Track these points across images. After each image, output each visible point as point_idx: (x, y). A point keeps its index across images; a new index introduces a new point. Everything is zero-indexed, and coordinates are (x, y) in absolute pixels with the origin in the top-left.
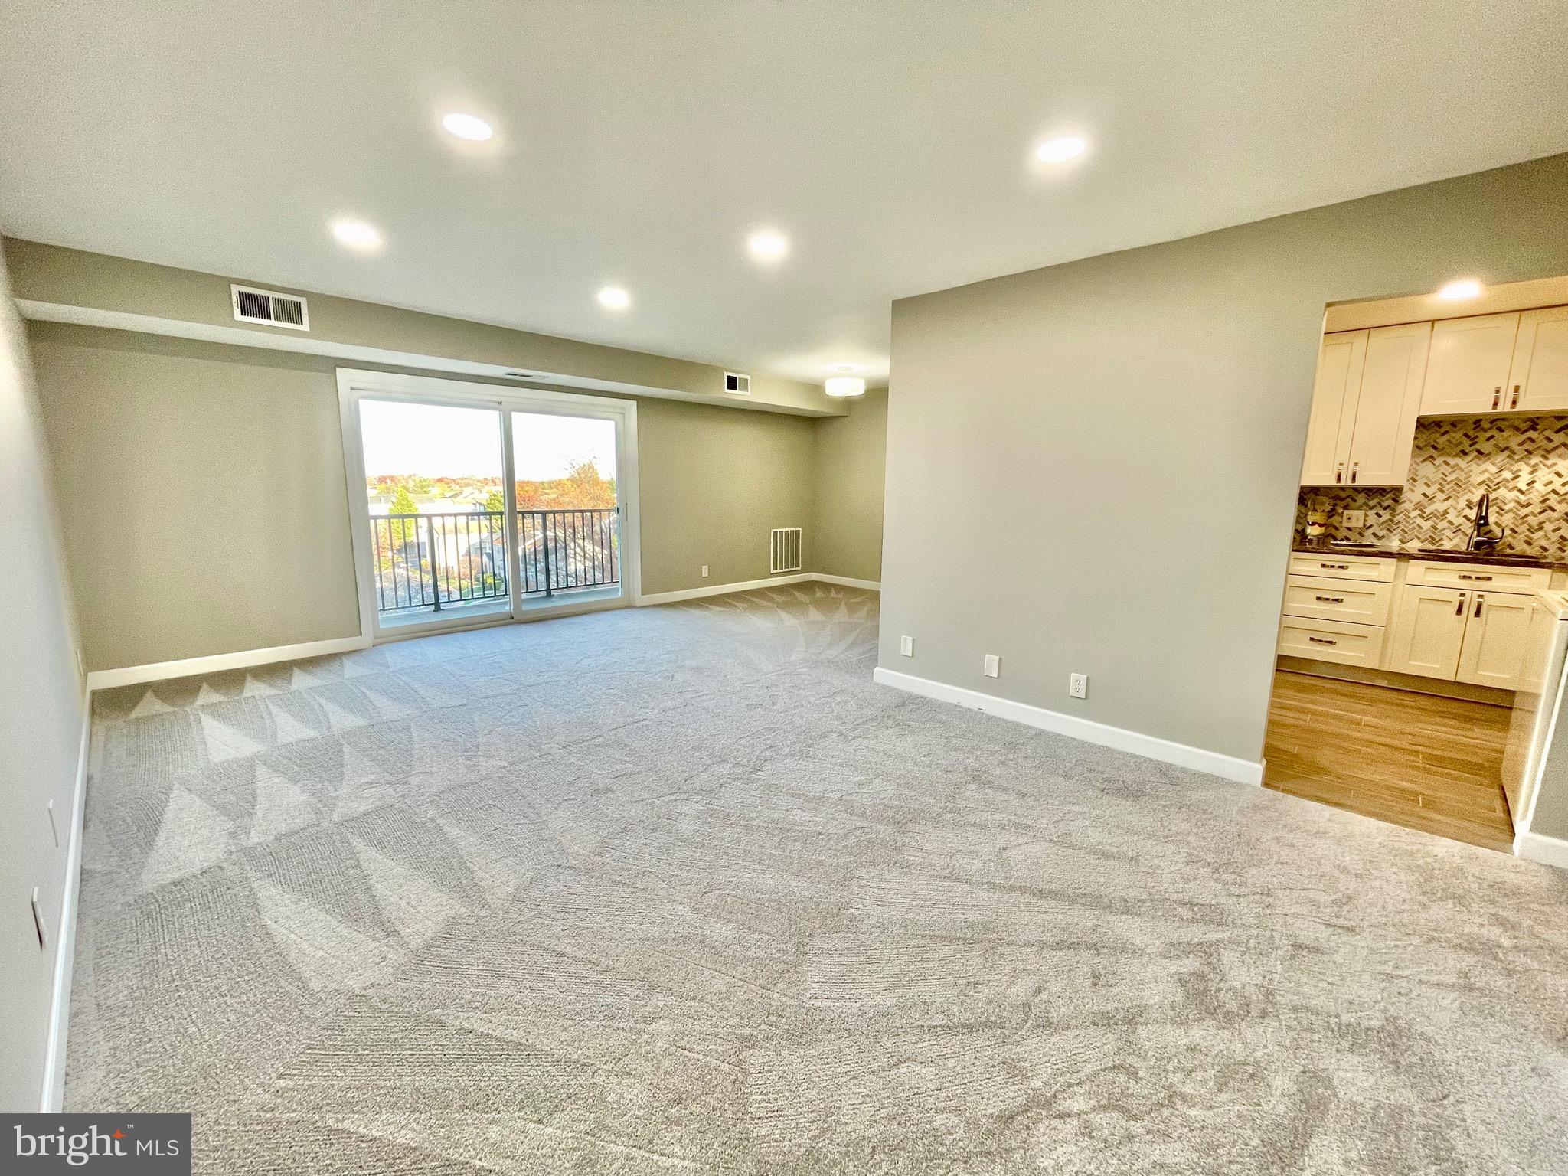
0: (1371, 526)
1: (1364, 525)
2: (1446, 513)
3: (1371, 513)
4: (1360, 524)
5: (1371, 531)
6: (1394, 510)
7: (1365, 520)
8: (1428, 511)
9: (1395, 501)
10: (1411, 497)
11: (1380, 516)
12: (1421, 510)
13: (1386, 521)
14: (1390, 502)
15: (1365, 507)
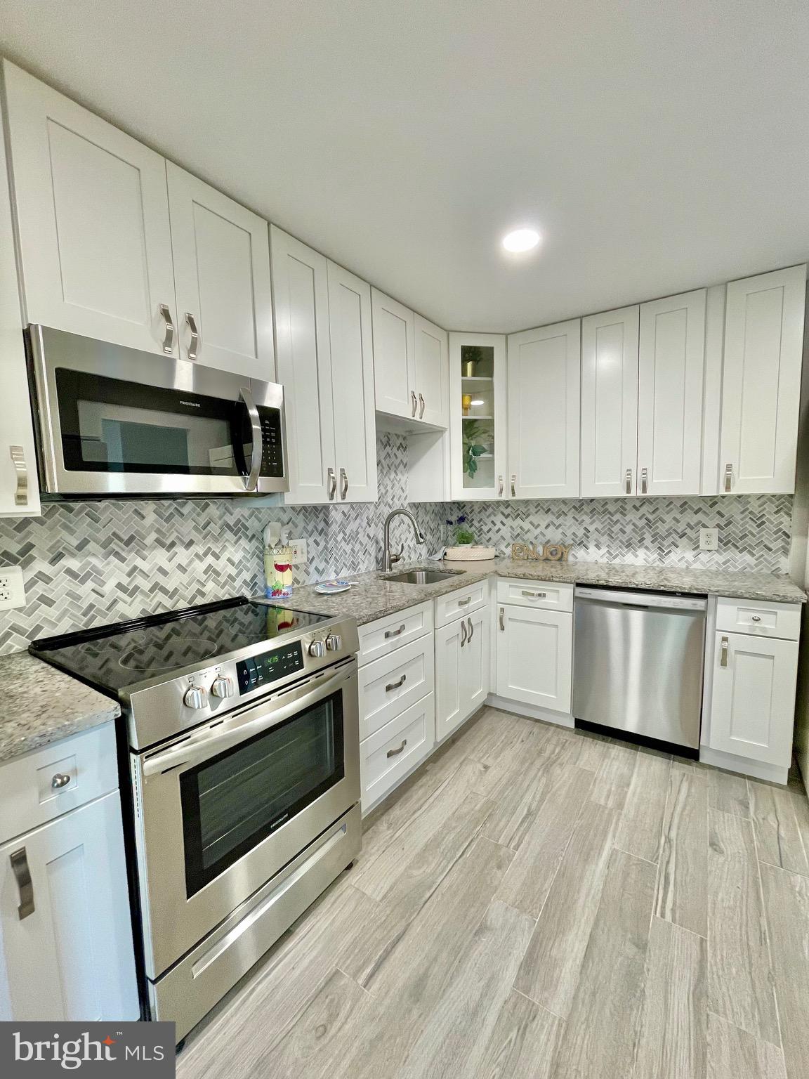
0: (313, 558)
1: (308, 559)
2: (358, 533)
3: (311, 540)
4: (305, 560)
5: (314, 564)
6: (326, 535)
7: (308, 552)
8: (348, 532)
9: (327, 523)
10: (336, 516)
11: (318, 544)
12: (344, 532)
13: (323, 550)
14: (321, 525)
15: (305, 534)
